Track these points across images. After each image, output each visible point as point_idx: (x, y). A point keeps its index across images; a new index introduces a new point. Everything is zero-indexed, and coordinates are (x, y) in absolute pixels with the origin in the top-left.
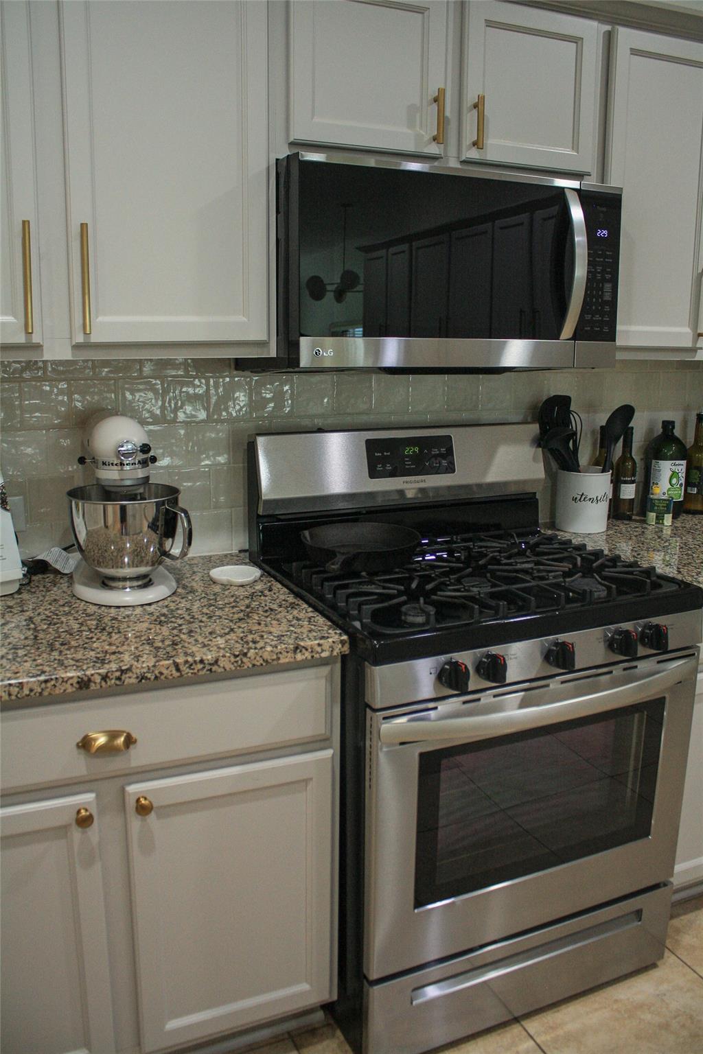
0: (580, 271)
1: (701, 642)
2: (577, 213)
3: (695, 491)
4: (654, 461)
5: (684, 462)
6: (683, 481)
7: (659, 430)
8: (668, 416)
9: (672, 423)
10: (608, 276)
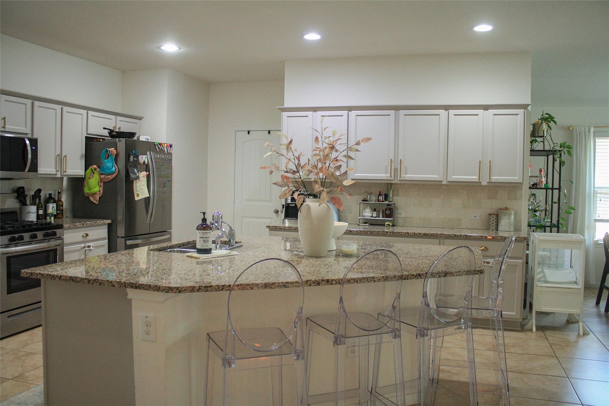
0: (30, 156)
1: (64, 236)
2: (28, 142)
3: (59, 212)
4: (47, 204)
5: (55, 204)
6: (55, 209)
7: (48, 196)
8: (50, 192)
9: (51, 194)
10: (35, 157)
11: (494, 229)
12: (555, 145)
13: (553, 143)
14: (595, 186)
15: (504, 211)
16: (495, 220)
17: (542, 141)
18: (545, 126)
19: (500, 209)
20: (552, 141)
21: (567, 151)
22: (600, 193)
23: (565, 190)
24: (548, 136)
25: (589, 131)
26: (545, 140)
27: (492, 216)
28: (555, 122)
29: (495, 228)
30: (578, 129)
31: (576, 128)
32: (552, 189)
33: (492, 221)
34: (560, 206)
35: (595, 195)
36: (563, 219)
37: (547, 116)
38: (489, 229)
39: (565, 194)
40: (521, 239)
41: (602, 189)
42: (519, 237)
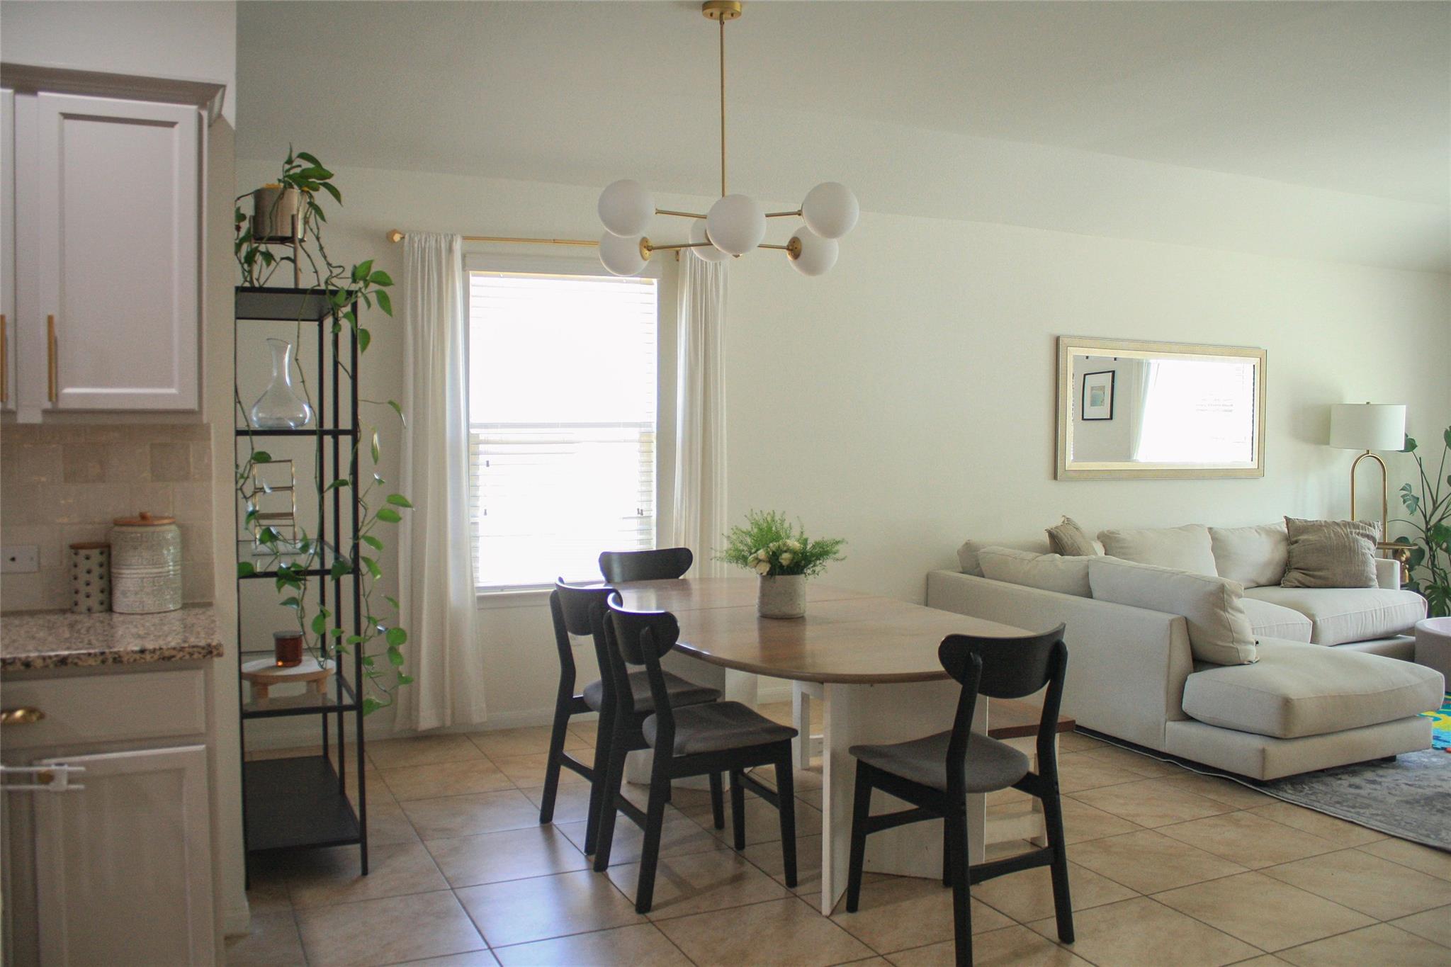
11: (96, 607)
12: (336, 271)
13: (329, 264)
14: (472, 421)
15: (130, 529)
16: (97, 571)
17: (288, 258)
18: (295, 198)
19: (117, 523)
20: (325, 257)
21: (378, 292)
22: (487, 442)
23: (376, 437)
24: (310, 238)
25: (450, 250)
26: (300, 252)
27: (83, 552)
28: (336, 194)
29: (102, 603)
30: (416, 239)
31: (411, 239)
32: (336, 433)
33: (83, 577)
34: (360, 495)
35: (472, 448)
36: (371, 541)
37: (307, 165)
38: (75, 609)
39: (374, 449)
40: (191, 654)
41: (490, 430)
42: (182, 649)
